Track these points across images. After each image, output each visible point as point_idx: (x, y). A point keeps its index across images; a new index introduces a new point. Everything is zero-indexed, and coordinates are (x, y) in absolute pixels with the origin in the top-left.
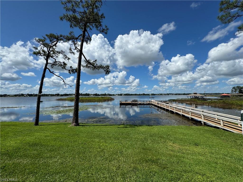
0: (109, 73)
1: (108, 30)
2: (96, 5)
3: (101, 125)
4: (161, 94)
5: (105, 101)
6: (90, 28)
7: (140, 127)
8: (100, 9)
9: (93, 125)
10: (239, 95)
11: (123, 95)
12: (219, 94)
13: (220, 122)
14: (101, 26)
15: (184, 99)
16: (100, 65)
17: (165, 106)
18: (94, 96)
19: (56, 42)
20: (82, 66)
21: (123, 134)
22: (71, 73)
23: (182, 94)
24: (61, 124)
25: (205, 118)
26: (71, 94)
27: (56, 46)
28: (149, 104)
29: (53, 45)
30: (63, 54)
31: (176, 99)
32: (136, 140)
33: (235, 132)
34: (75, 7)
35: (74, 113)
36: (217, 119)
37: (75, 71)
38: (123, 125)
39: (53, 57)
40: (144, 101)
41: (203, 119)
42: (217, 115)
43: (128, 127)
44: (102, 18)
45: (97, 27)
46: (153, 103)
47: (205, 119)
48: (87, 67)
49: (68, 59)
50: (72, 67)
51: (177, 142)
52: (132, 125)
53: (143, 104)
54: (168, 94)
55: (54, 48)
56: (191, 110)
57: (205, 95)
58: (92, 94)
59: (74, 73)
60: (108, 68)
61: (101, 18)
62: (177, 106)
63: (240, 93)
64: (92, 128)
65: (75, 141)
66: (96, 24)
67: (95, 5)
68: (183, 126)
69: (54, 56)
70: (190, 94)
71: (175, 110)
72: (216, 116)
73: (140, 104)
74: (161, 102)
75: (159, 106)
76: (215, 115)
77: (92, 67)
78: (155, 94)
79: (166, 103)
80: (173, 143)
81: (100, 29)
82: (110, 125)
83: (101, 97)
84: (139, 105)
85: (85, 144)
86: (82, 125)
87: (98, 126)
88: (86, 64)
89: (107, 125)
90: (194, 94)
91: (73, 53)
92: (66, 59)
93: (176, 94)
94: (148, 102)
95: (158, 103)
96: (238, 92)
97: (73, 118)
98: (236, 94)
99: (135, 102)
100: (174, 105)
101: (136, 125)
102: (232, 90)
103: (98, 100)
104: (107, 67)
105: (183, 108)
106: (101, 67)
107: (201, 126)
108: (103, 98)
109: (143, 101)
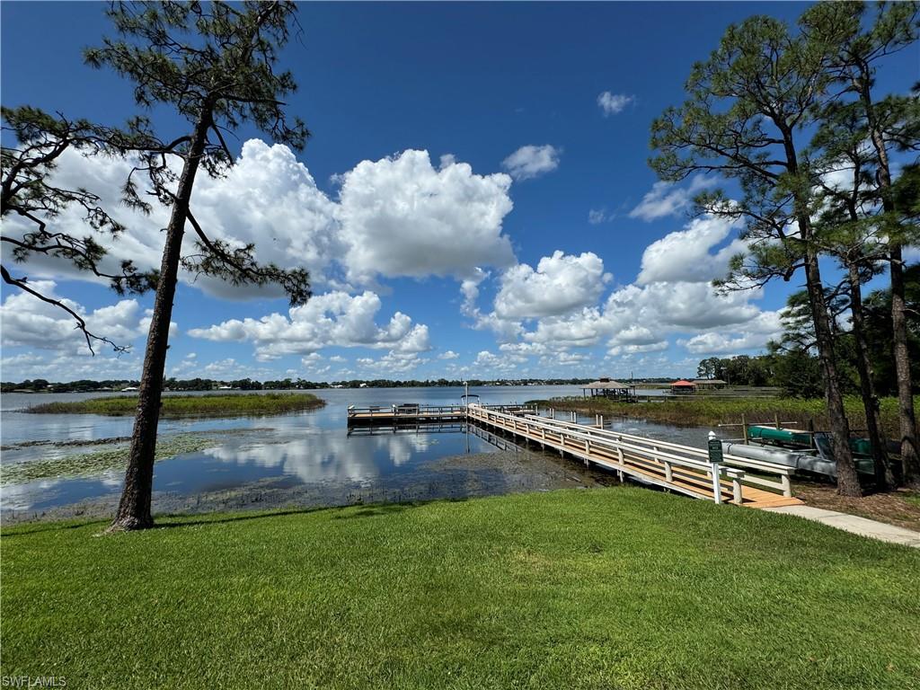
0: (305, 301)
1: (305, 138)
2: (259, 39)
3: (259, 513)
4: (503, 383)
5: (283, 408)
6: (232, 119)
7: (424, 509)
8: (278, 55)
9: (222, 517)
10: (715, 385)
11: (362, 385)
12: (669, 381)
13: (664, 469)
14: (279, 118)
15: (572, 398)
16: (269, 267)
17: (514, 425)
18: (233, 392)
19: (52, 148)
20: (184, 264)
21: (354, 543)
22: (127, 291)
23: (567, 382)
24: (49, 528)
25: (625, 460)
26: (118, 383)
27: (49, 166)
28: (461, 419)
29: (37, 161)
30: (90, 206)
31: (548, 399)
32: (405, 557)
33: (699, 496)
34: (165, 22)
35: (130, 472)
36: (659, 460)
37: (144, 282)
38: (356, 504)
39: (29, 212)
40: (444, 409)
41: (621, 462)
42: (658, 449)
43: (377, 514)
44: (284, 86)
45: (261, 120)
46: (474, 417)
47: (626, 463)
48: (206, 271)
49: (113, 230)
50: (133, 265)
51: (542, 549)
52: (395, 503)
53: (439, 420)
54: (525, 383)
55: (37, 174)
56: (589, 435)
57: (633, 384)
58: (223, 383)
59: (141, 291)
60: (304, 281)
61: (279, 88)
62: (552, 424)
63: (718, 379)
64: (215, 531)
65: (127, 601)
66: (256, 109)
67: (255, 37)
68: (564, 492)
69: (34, 209)
70: (592, 381)
71: (543, 438)
72: (655, 451)
73: (428, 420)
74: (501, 409)
75: (495, 424)
76: (652, 448)
77: (231, 273)
78: (482, 380)
79: (518, 416)
80: (529, 552)
81: (274, 129)
82: (300, 512)
83: (268, 395)
84: (422, 422)
85: (180, 604)
86: (169, 521)
87: (246, 522)
88: (203, 258)
89: (291, 513)
90: (602, 380)
91: (145, 207)
92: (100, 229)
93: (550, 383)
94: (455, 413)
95: (489, 415)
96: (713, 376)
97: (120, 496)
98: (710, 382)
99: (410, 411)
100: (541, 420)
101: (410, 503)
102: (701, 370)
103: (254, 407)
104: (300, 278)
105: (567, 430)
106: (272, 274)
107: (617, 485)
108: (274, 397)
109: (437, 409)
